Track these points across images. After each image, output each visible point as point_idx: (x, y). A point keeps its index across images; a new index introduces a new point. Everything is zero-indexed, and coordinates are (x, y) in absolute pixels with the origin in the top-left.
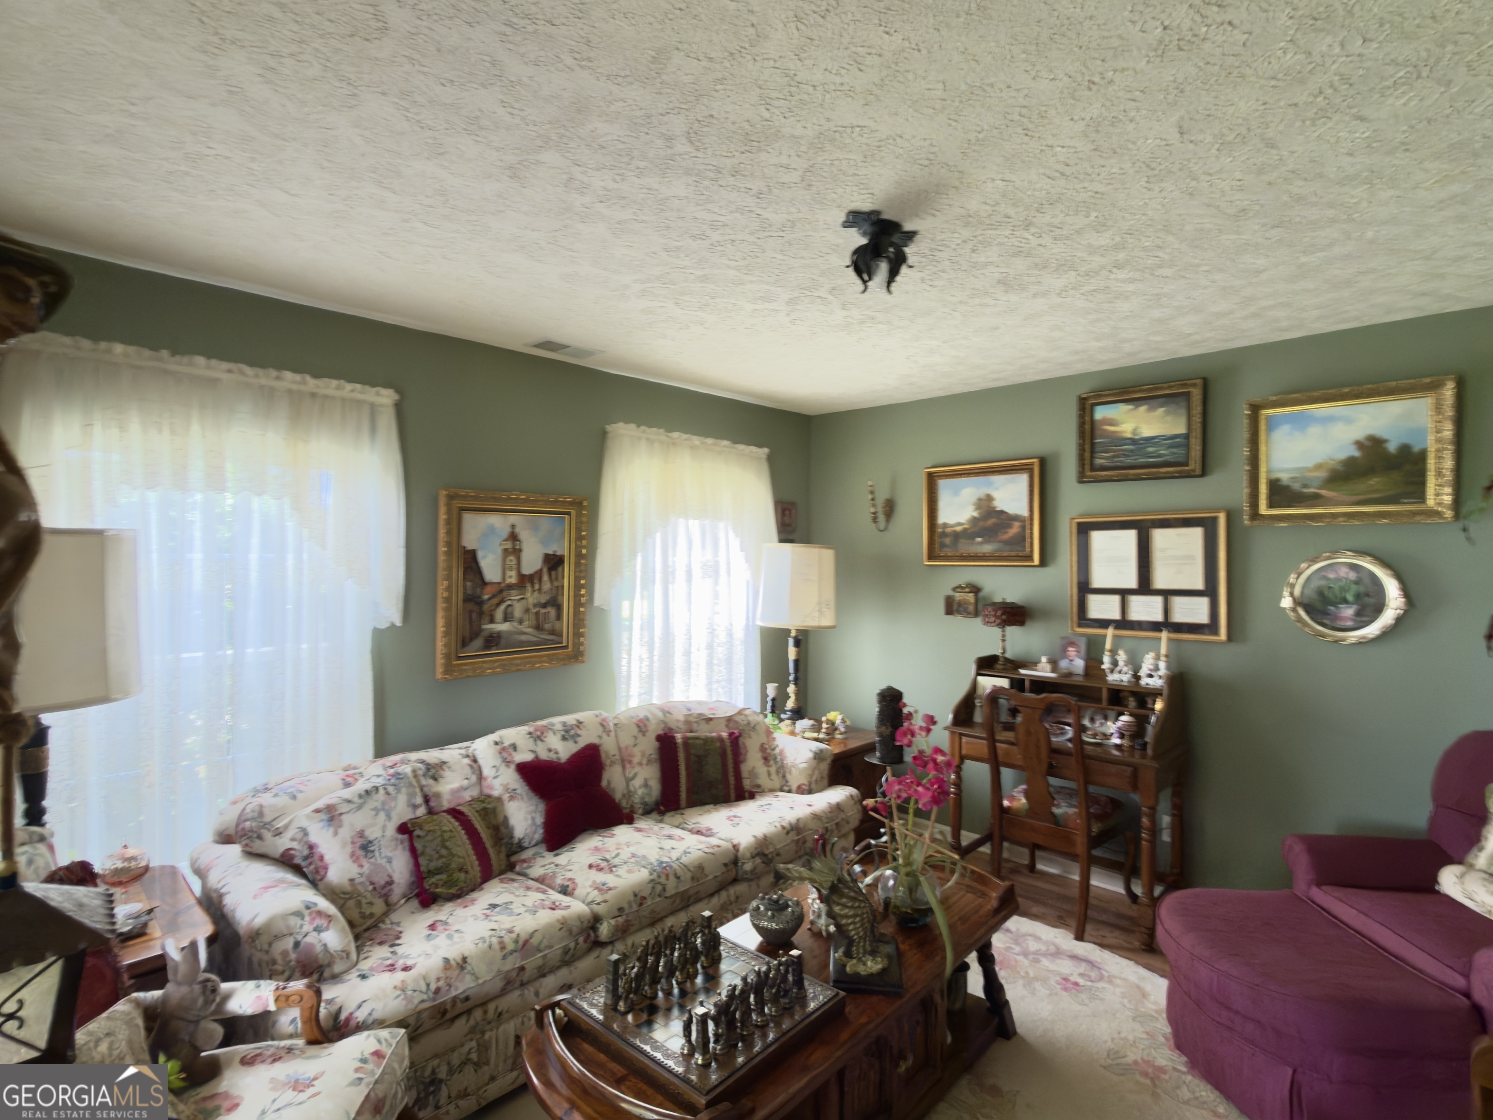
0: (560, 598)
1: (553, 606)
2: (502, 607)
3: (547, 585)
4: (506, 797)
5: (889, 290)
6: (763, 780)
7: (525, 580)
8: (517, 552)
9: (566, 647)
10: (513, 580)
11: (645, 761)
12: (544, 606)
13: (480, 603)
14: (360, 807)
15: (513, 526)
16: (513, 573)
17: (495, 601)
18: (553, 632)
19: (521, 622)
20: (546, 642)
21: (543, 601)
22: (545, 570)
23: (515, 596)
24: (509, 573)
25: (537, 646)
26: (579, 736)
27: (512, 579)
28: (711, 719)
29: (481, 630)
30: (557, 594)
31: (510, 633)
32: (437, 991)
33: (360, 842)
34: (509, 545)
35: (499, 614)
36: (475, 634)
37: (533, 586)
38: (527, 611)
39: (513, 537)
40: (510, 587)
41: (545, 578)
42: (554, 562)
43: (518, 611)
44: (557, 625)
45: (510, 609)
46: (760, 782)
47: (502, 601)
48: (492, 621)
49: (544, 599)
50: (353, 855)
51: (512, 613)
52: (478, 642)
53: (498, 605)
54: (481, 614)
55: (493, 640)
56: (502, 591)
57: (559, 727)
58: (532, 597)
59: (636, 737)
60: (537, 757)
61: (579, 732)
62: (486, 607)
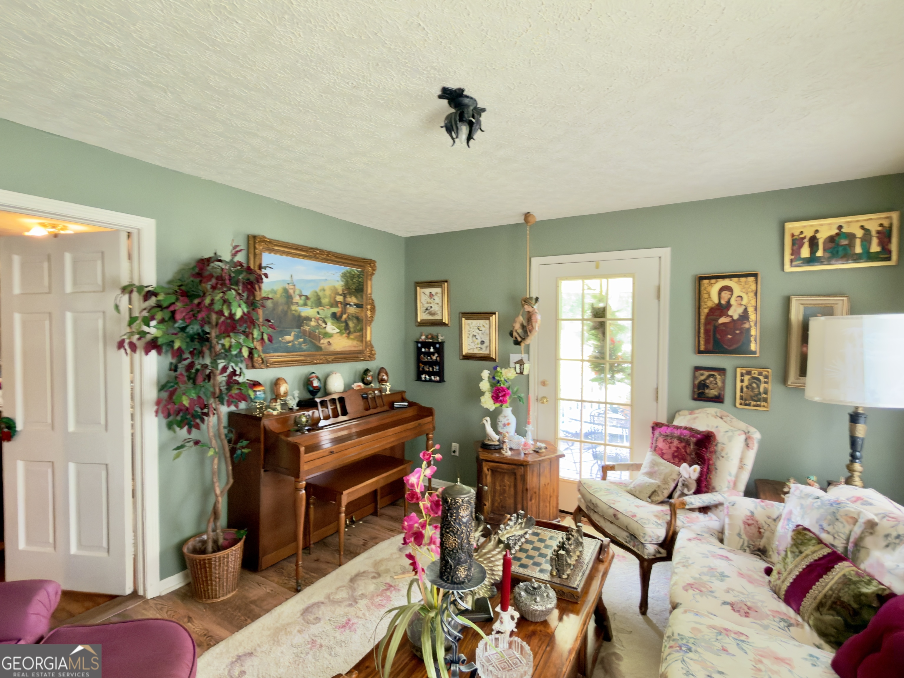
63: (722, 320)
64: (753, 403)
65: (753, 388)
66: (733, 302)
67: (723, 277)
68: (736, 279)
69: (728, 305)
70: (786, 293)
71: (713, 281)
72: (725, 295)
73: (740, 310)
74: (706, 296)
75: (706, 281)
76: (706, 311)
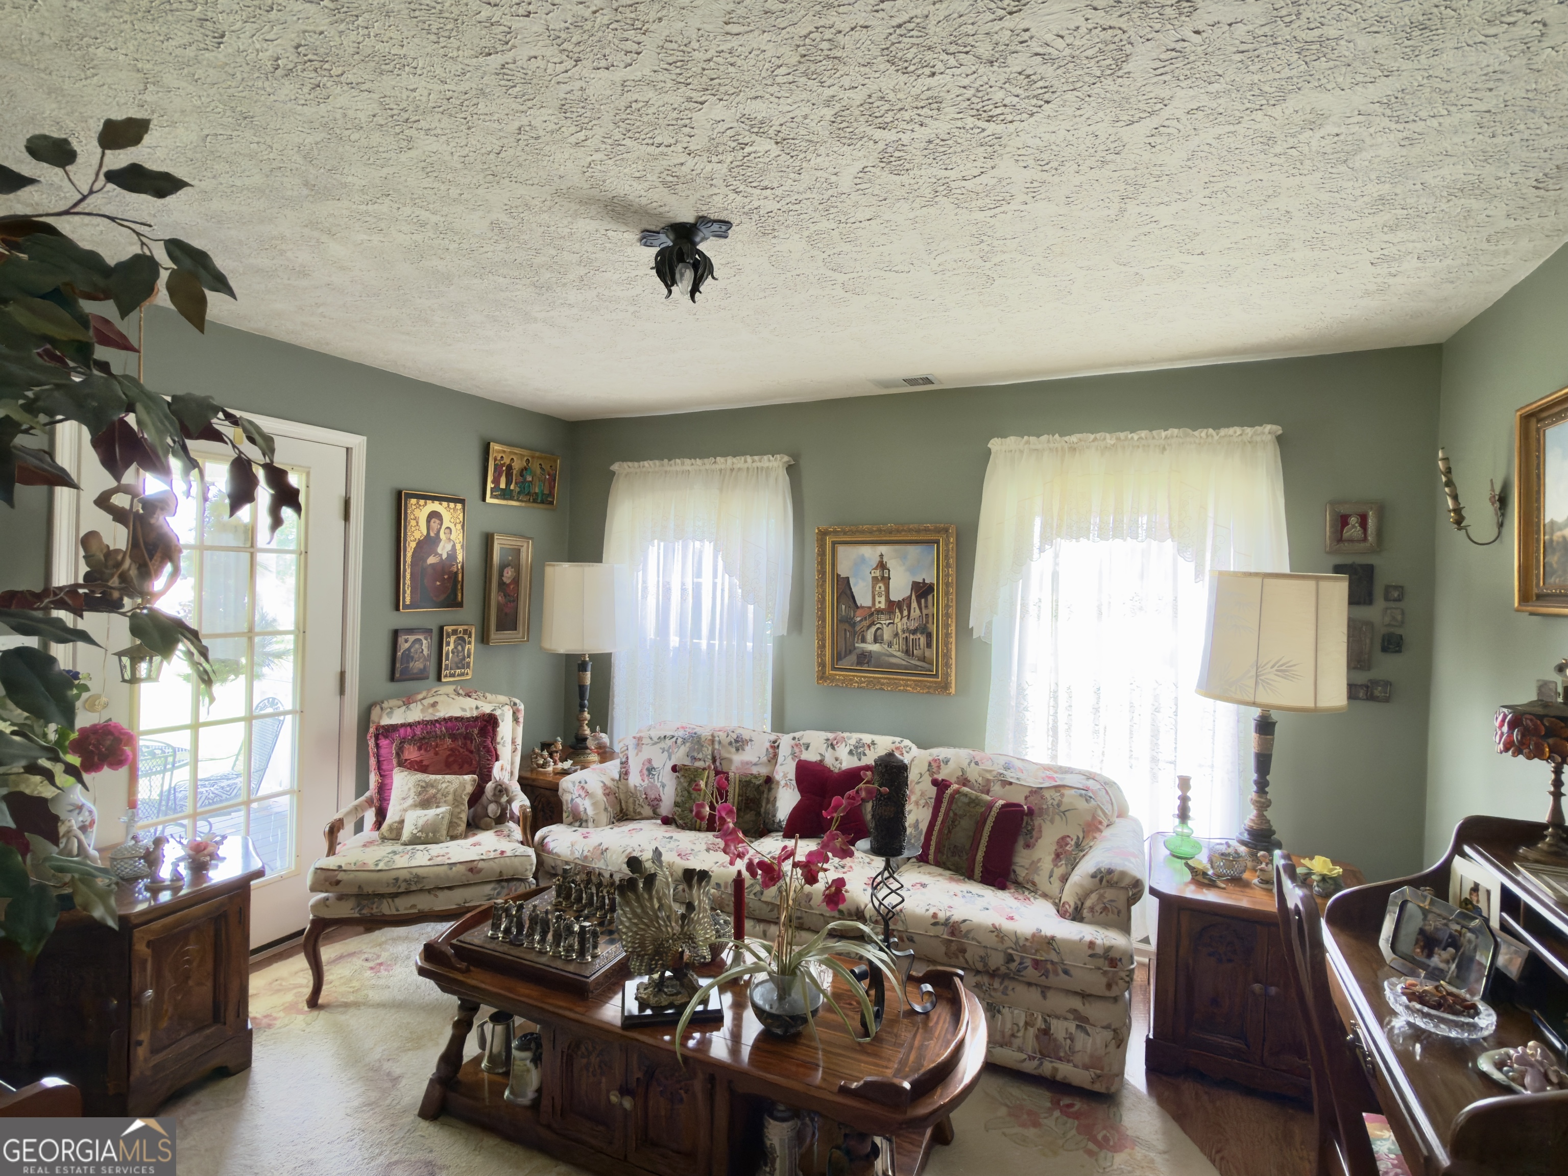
0: (929, 625)
1: (922, 633)
2: (873, 629)
3: (916, 612)
4: (782, 783)
5: (694, 301)
6: (1041, 879)
7: (893, 607)
8: (886, 580)
9: (936, 676)
10: (883, 606)
11: (922, 802)
12: (914, 632)
13: (854, 625)
14: (655, 743)
15: (881, 556)
16: (883, 599)
17: (866, 623)
18: (923, 659)
19: (890, 645)
20: (916, 667)
21: (912, 628)
22: (913, 597)
23: (884, 620)
24: (877, 599)
25: (907, 671)
26: (865, 755)
27: (881, 604)
28: (1011, 783)
29: (855, 648)
30: (927, 622)
31: (879, 654)
32: (586, 857)
33: (647, 765)
34: (878, 573)
35: (870, 635)
36: (850, 650)
37: (901, 613)
38: (897, 635)
39: (882, 566)
40: (880, 611)
41: (914, 604)
42: (922, 591)
43: (887, 634)
44: (927, 653)
45: (879, 632)
46: (1036, 879)
47: (873, 624)
48: (864, 640)
49: (913, 625)
50: (641, 771)
51: (882, 636)
52: (853, 658)
53: (869, 627)
54: (854, 633)
55: (864, 658)
56: (873, 614)
57: (853, 742)
58: (900, 623)
59: (921, 775)
60: (821, 761)
61: (867, 752)
62: (858, 628)
63: (431, 560)
64: (458, 671)
65: (458, 652)
66: (442, 535)
67: (434, 499)
68: (445, 504)
69: (437, 537)
70: (489, 529)
71: (422, 502)
72: (435, 523)
73: (449, 547)
74: (413, 523)
75: (414, 501)
76: (413, 545)
